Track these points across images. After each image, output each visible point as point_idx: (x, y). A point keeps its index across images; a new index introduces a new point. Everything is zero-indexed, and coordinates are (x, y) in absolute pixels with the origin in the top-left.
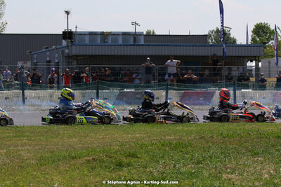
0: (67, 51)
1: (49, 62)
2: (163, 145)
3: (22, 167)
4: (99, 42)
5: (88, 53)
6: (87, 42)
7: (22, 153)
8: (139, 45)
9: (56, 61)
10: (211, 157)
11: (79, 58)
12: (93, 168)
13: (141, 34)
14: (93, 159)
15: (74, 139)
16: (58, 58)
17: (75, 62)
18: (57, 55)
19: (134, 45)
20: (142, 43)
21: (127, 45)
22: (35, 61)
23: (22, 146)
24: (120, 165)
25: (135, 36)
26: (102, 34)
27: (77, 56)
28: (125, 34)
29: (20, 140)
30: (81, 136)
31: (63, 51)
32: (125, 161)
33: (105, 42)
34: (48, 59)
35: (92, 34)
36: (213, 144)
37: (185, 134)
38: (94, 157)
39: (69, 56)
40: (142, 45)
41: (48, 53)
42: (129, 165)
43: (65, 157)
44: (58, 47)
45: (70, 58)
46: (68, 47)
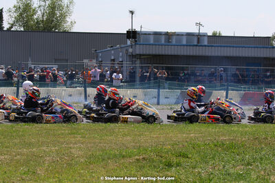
0: (130, 50)
1: (114, 60)
2: (215, 146)
3: (70, 165)
4: (163, 42)
5: (151, 53)
6: (152, 42)
7: (73, 151)
8: (201, 46)
9: (121, 60)
10: (261, 159)
11: (142, 57)
12: (142, 168)
13: (205, 35)
14: (144, 158)
15: (128, 138)
16: (122, 57)
17: (138, 62)
18: (121, 54)
19: (196, 46)
20: (206, 43)
21: (190, 46)
22: (100, 60)
23: (75, 143)
24: (169, 165)
25: (199, 36)
26: (167, 34)
27: (140, 55)
28: (189, 35)
29: (74, 137)
30: (136, 135)
31: (127, 50)
32: (175, 160)
33: (169, 42)
34: (113, 58)
35: (156, 34)
36: (266, 146)
37: (239, 135)
38: (144, 156)
39: (133, 55)
40: (205, 46)
41: (113, 52)
42: (178, 165)
43: (115, 156)
44: (123, 46)
45: (133, 57)
46: (132, 46)
